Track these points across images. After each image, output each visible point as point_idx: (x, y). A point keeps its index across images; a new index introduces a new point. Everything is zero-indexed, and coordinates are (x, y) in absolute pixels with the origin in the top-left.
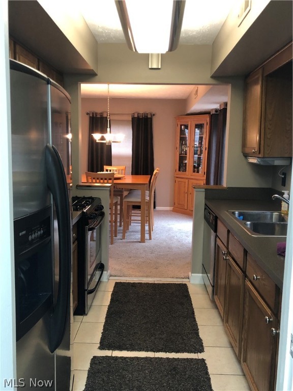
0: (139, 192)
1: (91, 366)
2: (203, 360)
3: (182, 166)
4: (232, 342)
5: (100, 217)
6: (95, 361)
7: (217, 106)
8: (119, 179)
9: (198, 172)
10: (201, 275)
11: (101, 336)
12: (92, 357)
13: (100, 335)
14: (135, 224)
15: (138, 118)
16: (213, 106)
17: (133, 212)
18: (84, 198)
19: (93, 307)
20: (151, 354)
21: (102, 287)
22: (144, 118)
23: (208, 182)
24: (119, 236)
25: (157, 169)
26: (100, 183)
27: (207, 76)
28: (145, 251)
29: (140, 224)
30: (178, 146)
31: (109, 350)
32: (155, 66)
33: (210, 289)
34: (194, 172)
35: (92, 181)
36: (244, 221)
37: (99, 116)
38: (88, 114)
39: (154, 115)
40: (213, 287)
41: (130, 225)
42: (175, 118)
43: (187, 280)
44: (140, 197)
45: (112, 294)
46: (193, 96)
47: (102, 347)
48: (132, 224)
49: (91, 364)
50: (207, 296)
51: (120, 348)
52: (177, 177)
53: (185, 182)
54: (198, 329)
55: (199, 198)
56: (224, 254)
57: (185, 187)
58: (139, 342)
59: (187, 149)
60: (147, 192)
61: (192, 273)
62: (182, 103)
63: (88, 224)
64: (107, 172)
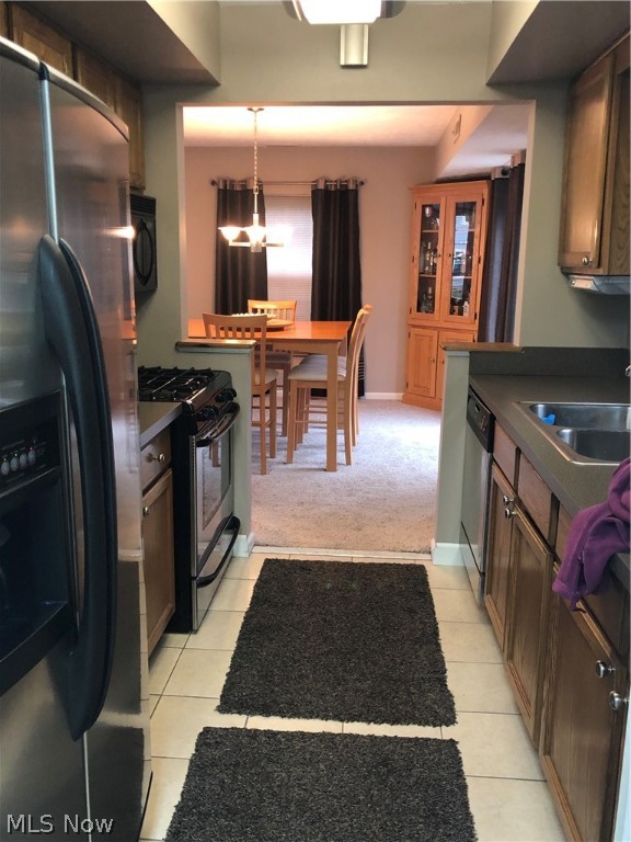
0: (322, 360)
1: (196, 750)
2: (452, 743)
3: (425, 300)
4: (521, 705)
5: (229, 416)
6: (208, 738)
7: (505, 161)
8: (280, 329)
9: (461, 313)
10: (457, 545)
11: (224, 683)
12: (201, 730)
13: (223, 680)
14: (314, 430)
15: (326, 191)
16: (495, 160)
17: (312, 403)
18: (192, 372)
19: (211, 615)
20: (333, 727)
21: (235, 571)
22: (341, 191)
23: (482, 336)
24: (281, 456)
25: (367, 306)
26: (235, 337)
27: (477, 81)
28: (334, 490)
29: (325, 431)
30: (417, 253)
31: (240, 713)
32: (354, 60)
33: (476, 579)
34: (451, 314)
35: (218, 333)
36: (557, 428)
37: (238, 188)
38: (213, 183)
39: (362, 183)
40: (482, 574)
41: (306, 432)
42: (411, 189)
43: (427, 557)
44: (326, 370)
45: (256, 586)
46: (452, 137)
47: (226, 706)
48: (310, 430)
49: (197, 745)
50: (468, 593)
51: (266, 711)
52: (414, 326)
53: (431, 337)
54: (445, 671)
55: (455, 373)
56: (508, 503)
57: (430, 348)
58: (308, 697)
59: (438, 261)
60: (342, 361)
61: (437, 541)
62: (425, 154)
63: (195, 432)
64: (252, 315)
